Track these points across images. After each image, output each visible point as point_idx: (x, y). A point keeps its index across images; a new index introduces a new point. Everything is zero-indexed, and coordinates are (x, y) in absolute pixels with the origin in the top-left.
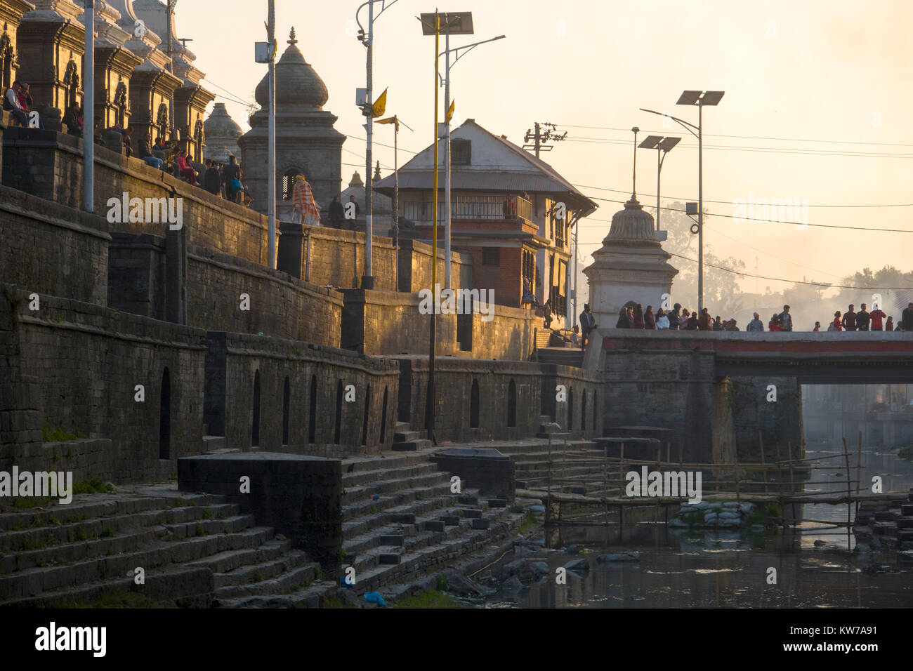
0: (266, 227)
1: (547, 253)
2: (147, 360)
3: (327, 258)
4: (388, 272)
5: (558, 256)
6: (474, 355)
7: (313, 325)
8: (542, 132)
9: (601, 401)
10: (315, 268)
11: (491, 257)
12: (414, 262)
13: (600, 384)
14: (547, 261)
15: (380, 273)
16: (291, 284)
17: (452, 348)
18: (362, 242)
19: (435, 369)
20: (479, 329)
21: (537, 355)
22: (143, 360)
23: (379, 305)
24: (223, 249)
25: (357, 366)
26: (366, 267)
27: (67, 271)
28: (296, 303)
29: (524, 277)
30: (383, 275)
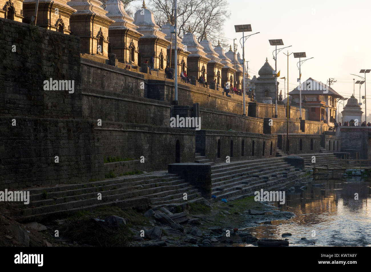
0: (243, 104)
1: (329, 109)
2: (169, 138)
3: (264, 111)
4: (283, 114)
5: (332, 109)
6: (305, 133)
7: (251, 127)
8: (331, 80)
9: (340, 143)
10: (260, 113)
11: (313, 110)
12: (291, 112)
13: (339, 139)
14: (329, 110)
15: (280, 114)
16: (243, 117)
17: (299, 131)
18: (275, 107)
19: (288, 137)
20: (307, 127)
21: (324, 133)
22: (167, 138)
23: (276, 122)
24: (228, 109)
25: (259, 137)
26: (276, 112)
27: (152, 115)
28: (245, 122)
29: (322, 114)
30: (281, 115)
